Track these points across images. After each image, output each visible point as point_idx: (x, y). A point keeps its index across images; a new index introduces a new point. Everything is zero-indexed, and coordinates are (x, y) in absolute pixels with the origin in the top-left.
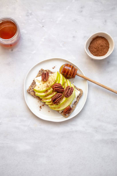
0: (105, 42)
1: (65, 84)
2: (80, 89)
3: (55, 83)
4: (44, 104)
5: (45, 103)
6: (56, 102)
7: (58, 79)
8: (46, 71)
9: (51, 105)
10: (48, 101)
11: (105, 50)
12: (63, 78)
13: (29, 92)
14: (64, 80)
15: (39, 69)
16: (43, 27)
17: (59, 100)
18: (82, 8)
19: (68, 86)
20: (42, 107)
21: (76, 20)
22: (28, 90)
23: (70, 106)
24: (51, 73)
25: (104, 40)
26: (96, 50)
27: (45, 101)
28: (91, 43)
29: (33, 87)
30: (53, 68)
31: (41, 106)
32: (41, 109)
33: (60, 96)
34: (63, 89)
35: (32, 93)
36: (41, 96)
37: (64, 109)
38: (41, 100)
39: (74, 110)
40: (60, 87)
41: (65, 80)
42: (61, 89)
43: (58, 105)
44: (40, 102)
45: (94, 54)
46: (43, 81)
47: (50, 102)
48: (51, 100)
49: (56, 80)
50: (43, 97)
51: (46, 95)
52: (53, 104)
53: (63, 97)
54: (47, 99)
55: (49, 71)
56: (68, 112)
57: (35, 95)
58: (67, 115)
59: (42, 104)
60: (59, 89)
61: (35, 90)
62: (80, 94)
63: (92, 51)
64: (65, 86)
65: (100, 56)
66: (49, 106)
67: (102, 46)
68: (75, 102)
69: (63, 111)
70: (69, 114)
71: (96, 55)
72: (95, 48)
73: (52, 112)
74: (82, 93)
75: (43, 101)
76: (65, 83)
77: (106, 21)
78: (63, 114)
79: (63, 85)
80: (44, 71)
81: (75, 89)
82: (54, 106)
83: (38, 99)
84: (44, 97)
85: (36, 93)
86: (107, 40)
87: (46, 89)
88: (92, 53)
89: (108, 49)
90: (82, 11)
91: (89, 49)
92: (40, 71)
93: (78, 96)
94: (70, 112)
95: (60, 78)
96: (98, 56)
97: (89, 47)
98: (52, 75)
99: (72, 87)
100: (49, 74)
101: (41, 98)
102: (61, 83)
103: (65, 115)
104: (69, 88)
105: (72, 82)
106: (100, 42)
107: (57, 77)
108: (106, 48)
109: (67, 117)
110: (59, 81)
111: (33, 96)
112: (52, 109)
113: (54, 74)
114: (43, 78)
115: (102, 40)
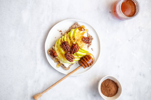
0: (113, 93)
1: (76, 56)
2: (69, 68)
3: (79, 47)
4: (63, 34)
5: (64, 36)
6: (63, 45)
7: (82, 51)
8: (91, 42)
9: (61, 41)
10: (65, 38)
11: (106, 93)
12: (82, 55)
13: (76, 24)
14: (81, 55)
15: (94, 36)
16: (129, 40)
17: (64, 48)
18: (144, 75)
19: (74, 58)
20: (60, 33)
21: (133, 69)
22: (78, 24)
23: (57, 56)
24: (88, 46)
25: (115, 93)
26: (107, 85)
27: (66, 36)
28: (113, 81)
29: (79, 28)
30: (92, 49)
31: (62, 32)
32: (58, 31)
33: (67, 49)
34: (73, 53)
35: (74, 26)
36: (70, 33)
37: (55, 51)
38: (67, 33)
39: (53, 60)
40: (75, 51)
41: (80, 57)
42: (73, 51)
43: (60, 46)
44: (65, 32)
45: (103, 83)
46: (83, 37)
47: (64, 40)
48: (65, 41)
49: (82, 48)
50: (69, 34)
51: (70, 37)
52: (62, 42)
53: (66, 52)
54: (67, 37)
55: (90, 45)
56: (52, 54)
57: (72, 28)
58: (50, 53)
59: (63, 33)
60: (74, 50)
61: (76, 29)
62: (65, 67)
63: (106, 82)
64: (75, 55)
65: (101, 88)
66: (61, 38)
67: (110, 90)
68: (59, 62)
69: (53, 49)
70: (50, 55)
71: (102, 85)
72: (108, 84)
73: (54, 40)
74: (65, 70)
75: (65, 34)
76: (78, 56)
77: (131, 95)
78: (51, 49)
79: (76, 54)
80: (91, 41)
81: (71, 64)
82: (60, 43)
83: (68, 31)
84: (69, 36)
85: (73, 30)
86: (115, 95)
87: (75, 39)
88: (104, 81)
89: (107, 96)
90: (140, 75)
91: (108, 79)
92: (92, 36)
93: (64, 65)
94: (51, 56)
95: (83, 52)
96: (101, 87)
97: (109, 79)
98: (87, 46)
99: (73, 61)
100: (88, 44)
101: (69, 33)
102: (78, 53)
103: (50, 51)
104: (72, 59)
105: (76, 63)
106: (113, 89)
107: (84, 50)
108: (107, 94)
109: (47, 52)
110: (80, 51)
111: (72, 26)
112: (58, 40)
113: (87, 48)
114: (85, 38)
115: (115, 91)
